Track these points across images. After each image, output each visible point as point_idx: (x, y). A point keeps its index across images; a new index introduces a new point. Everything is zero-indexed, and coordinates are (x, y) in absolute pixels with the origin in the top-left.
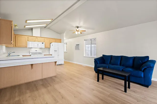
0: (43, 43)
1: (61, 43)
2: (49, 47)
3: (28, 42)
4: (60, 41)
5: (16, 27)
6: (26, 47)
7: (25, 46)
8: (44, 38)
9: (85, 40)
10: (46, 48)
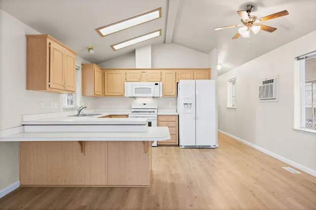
0: (156, 84)
1: (209, 78)
2: (174, 93)
3: (126, 83)
4: (206, 73)
5: (91, 51)
6: (122, 96)
7: (120, 94)
8: (160, 71)
9: (298, 59)
10: (165, 96)
